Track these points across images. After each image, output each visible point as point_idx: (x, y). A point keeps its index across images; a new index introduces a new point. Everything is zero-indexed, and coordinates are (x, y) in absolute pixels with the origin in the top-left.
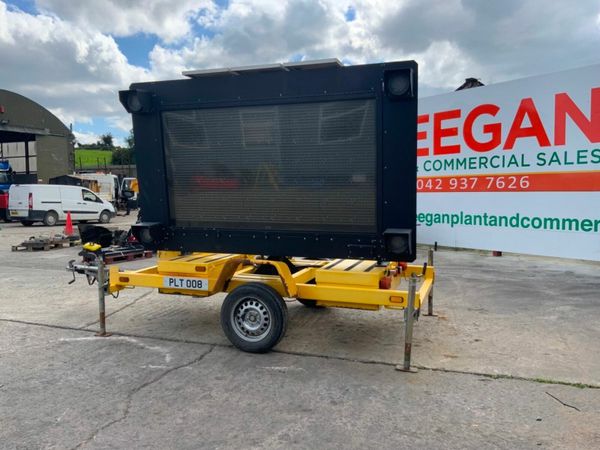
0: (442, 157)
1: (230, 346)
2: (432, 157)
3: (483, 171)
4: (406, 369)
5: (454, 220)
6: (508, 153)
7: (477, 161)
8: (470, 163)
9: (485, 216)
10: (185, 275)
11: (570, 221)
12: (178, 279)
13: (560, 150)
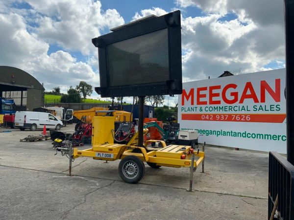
0: (213, 106)
1: (121, 181)
2: (208, 105)
3: (230, 112)
4: (191, 191)
5: (218, 133)
6: (241, 105)
7: (228, 108)
8: (225, 109)
9: (232, 132)
10: (104, 152)
11: (260, 135)
12: (101, 153)
13: (263, 104)
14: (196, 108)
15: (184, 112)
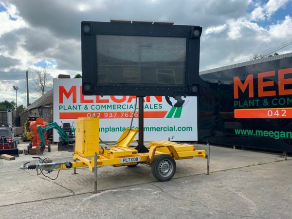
0: (100, 104)
2: (95, 103)
3: (119, 110)
5: (107, 130)
6: (129, 104)
7: (117, 106)
8: (113, 107)
9: (121, 128)
10: (130, 156)
13: (148, 104)
14: (80, 106)
15: (62, 111)
